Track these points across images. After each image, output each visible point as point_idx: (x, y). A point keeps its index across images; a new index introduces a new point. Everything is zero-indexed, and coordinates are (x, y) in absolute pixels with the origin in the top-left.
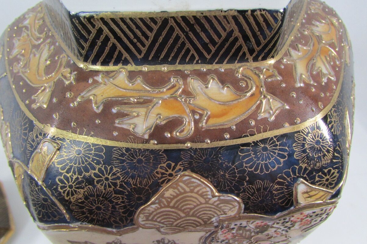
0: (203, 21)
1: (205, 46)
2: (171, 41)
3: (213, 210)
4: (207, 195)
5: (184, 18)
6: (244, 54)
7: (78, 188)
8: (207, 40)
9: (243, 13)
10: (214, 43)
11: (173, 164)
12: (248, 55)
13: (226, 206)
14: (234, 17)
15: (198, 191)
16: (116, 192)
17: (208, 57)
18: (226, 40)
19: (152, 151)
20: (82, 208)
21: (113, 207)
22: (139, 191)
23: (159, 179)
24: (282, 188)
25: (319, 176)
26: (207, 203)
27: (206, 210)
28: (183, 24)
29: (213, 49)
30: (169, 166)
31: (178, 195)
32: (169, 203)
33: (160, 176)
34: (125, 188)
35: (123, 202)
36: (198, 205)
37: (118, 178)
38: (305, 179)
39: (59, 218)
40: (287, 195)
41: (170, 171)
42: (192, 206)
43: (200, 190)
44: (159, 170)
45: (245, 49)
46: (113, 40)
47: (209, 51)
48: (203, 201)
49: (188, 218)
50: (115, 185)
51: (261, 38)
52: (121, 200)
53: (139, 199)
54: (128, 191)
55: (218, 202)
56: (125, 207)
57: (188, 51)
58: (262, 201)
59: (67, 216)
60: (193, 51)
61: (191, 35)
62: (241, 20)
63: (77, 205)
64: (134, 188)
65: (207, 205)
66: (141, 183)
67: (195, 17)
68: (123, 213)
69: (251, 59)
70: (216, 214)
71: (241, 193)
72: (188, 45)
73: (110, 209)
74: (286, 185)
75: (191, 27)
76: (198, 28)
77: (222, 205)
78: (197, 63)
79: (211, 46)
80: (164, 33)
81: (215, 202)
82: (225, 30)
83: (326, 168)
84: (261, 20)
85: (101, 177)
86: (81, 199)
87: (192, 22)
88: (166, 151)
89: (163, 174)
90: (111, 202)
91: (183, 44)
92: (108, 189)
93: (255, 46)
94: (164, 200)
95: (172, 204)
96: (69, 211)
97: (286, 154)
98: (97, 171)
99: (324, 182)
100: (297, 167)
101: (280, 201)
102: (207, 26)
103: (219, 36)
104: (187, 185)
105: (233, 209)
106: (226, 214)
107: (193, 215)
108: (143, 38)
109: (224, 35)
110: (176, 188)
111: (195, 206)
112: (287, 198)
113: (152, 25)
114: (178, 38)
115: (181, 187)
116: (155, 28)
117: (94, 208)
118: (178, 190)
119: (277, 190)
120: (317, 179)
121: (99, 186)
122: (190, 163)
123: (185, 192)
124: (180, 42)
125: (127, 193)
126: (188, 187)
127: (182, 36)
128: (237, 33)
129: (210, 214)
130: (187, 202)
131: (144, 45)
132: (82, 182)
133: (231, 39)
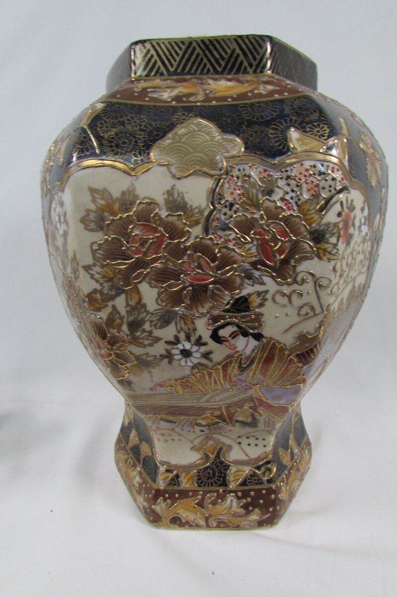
0: (215, 43)
1: (217, 61)
2: (193, 57)
3: (217, 147)
4: (212, 134)
5: (203, 41)
6: (245, 68)
7: (112, 128)
8: (218, 57)
9: (241, 37)
10: (223, 58)
11: (187, 113)
12: (249, 69)
13: (228, 144)
14: (235, 40)
15: (205, 131)
16: (141, 130)
17: (220, 70)
18: (231, 56)
19: (172, 107)
20: (111, 142)
21: (136, 142)
22: (158, 129)
23: (175, 121)
24: (277, 133)
25: (310, 127)
26: (212, 140)
27: (211, 147)
28: (202, 45)
29: (223, 64)
30: (184, 114)
31: (188, 133)
32: (181, 139)
33: (175, 120)
34: (147, 128)
35: (144, 138)
36: (204, 142)
37: (144, 121)
38: (296, 127)
39: (91, 152)
40: (282, 139)
41: (184, 117)
42: (199, 143)
43: (207, 130)
44: (176, 116)
45: (246, 64)
46: (156, 57)
47: (220, 65)
48: (209, 138)
49: (196, 154)
50: (140, 125)
51: (255, 54)
52: (143, 136)
53: (157, 135)
54: (150, 130)
55: (222, 141)
56: (145, 141)
57: (205, 65)
58: (260, 143)
59: (97, 151)
60: (209, 66)
61: (207, 53)
62: (240, 41)
63: (108, 140)
64: (155, 128)
65: (212, 142)
66: (160, 124)
67: (209, 40)
68: (143, 146)
69: (251, 71)
70: (220, 151)
71: (241, 134)
72: (205, 61)
73: (133, 143)
74: (280, 131)
75: (207, 46)
76: (211, 47)
77: (224, 143)
78: (212, 74)
79: (221, 61)
80: (189, 51)
81: (219, 140)
82: (229, 48)
83: (315, 122)
84: (253, 41)
85: (131, 121)
86: (112, 135)
87: (208, 43)
88: (183, 107)
89: (178, 119)
90: (135, 137)
91: (202, 60)
92: (135, 128)
93: (253, 61)
94: (177, 137)
95: (183, 140)
96: (101, 145)
97: (277, 110)
98: (129, 118)
99: (316, 133)
100: (288, 119)
101: (277, 144)
102: (217, 46)
103: (226, 53)
104: (196, 126)
105: (235, 148)
106: (228, 152)
107: (199, 152)
108: (175, 55)
109: (229, 52)
110: (187, 128)
111: (202, 143)
112: (282, 143)
113: (182, 46)
114: (198, 55)
115: (192, 127)
116: (184, 47)
117: (121, 142)
118: (189, 129)
119: (272, 134)
120: (308, 129)
121: (128, 126)
122: (200, 113)
123: (195, 131)
124: (199, 58)
125: (148, 131)
126: (197, 127)
127: (201, 53)
128: (238, 51)
129: (215, 151)
130: (195, 139)
131: (175, 60)
132: (116, 124)
133: (235, 55)
